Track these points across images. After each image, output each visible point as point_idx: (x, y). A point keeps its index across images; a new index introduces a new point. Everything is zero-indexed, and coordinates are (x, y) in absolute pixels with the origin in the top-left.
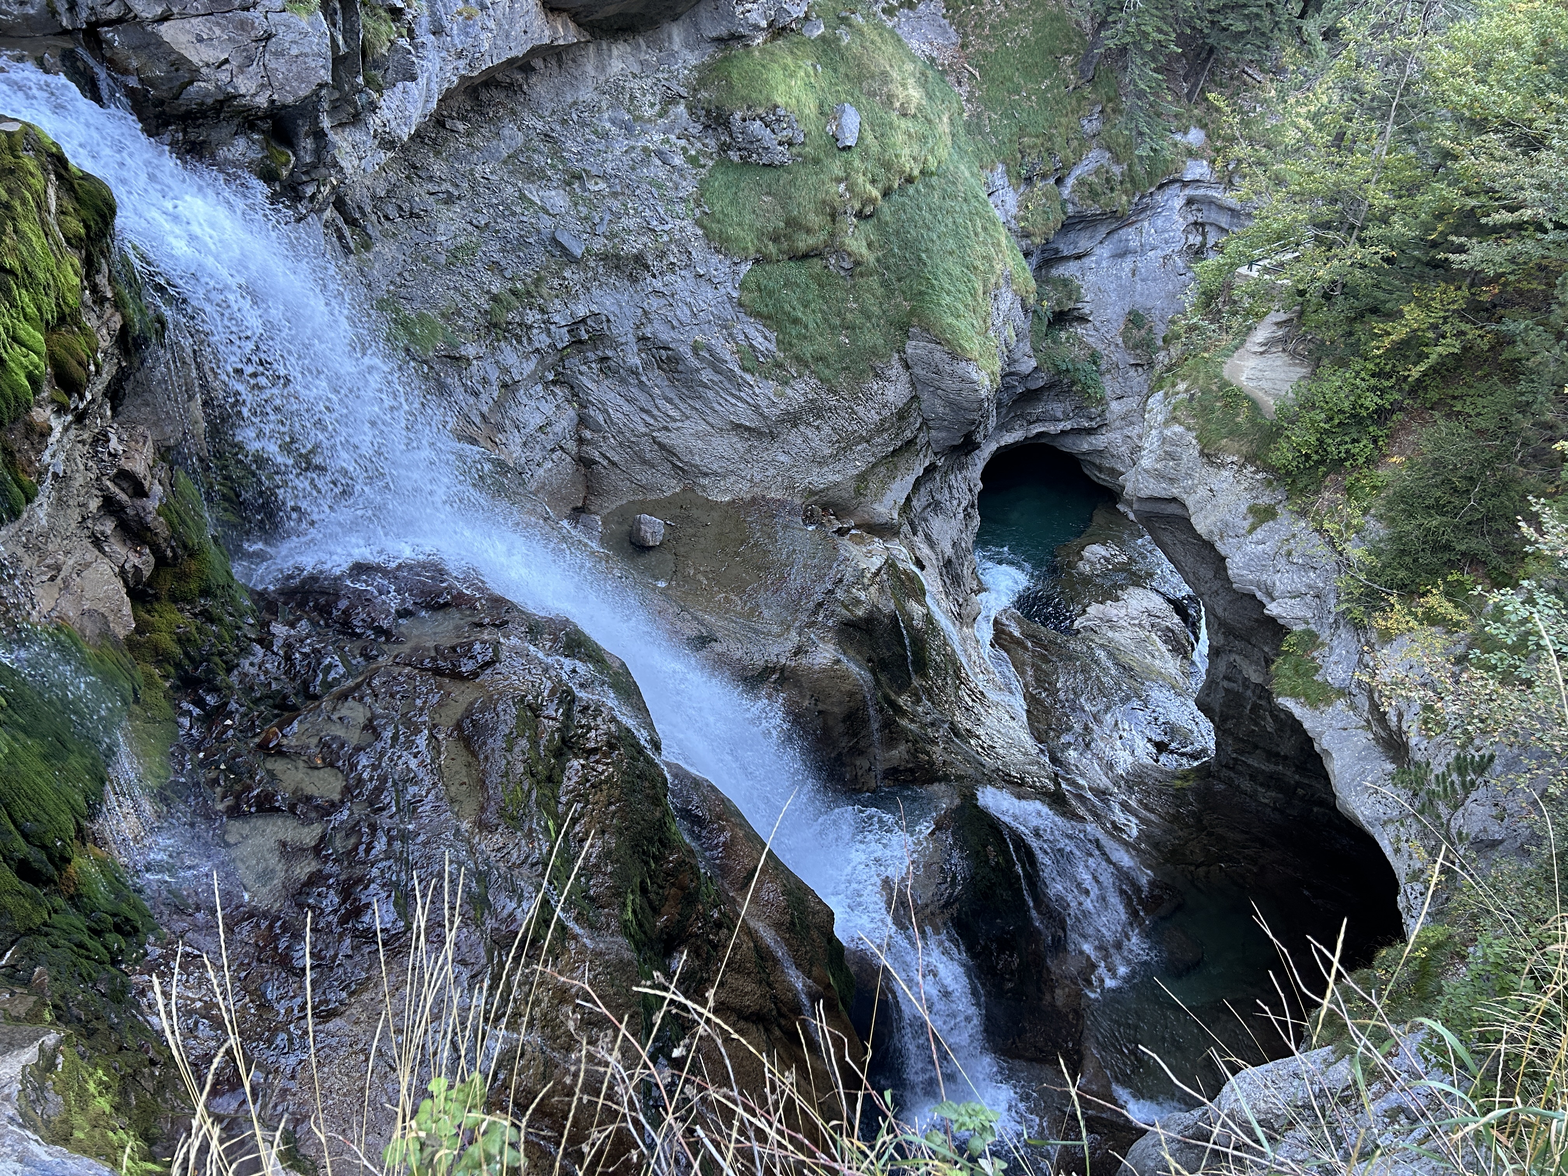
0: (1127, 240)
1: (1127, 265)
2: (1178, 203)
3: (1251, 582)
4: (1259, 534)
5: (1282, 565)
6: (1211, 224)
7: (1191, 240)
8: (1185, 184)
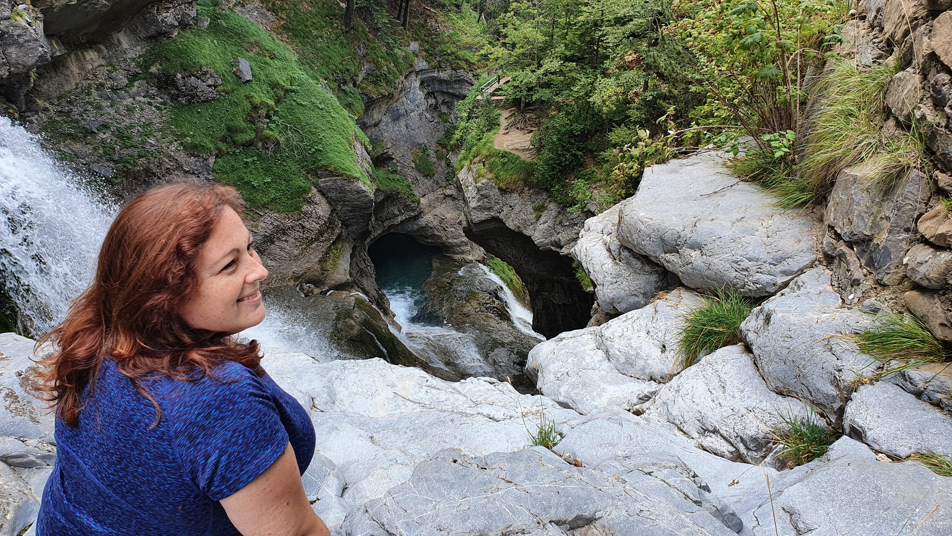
0: (398, 110)
1: (402, 122)
2: (417, 84)
3: (548, 244)
4: (543, 219)
5: (559, 228)
6: (437, 92)
7: (430, 103)
8: (417, 73)
